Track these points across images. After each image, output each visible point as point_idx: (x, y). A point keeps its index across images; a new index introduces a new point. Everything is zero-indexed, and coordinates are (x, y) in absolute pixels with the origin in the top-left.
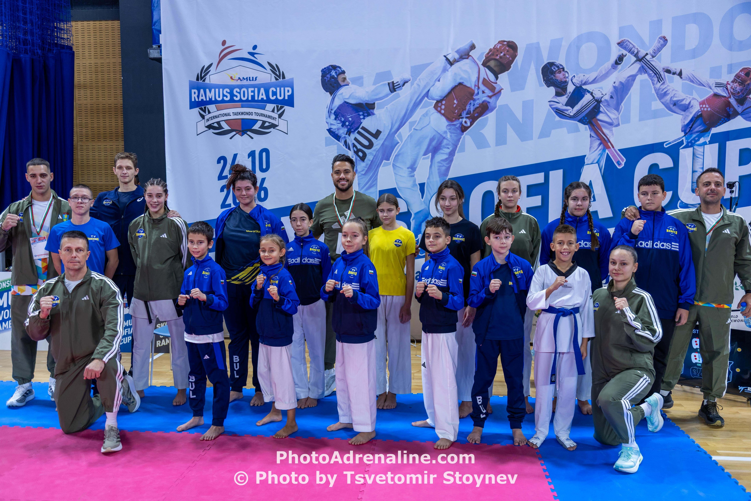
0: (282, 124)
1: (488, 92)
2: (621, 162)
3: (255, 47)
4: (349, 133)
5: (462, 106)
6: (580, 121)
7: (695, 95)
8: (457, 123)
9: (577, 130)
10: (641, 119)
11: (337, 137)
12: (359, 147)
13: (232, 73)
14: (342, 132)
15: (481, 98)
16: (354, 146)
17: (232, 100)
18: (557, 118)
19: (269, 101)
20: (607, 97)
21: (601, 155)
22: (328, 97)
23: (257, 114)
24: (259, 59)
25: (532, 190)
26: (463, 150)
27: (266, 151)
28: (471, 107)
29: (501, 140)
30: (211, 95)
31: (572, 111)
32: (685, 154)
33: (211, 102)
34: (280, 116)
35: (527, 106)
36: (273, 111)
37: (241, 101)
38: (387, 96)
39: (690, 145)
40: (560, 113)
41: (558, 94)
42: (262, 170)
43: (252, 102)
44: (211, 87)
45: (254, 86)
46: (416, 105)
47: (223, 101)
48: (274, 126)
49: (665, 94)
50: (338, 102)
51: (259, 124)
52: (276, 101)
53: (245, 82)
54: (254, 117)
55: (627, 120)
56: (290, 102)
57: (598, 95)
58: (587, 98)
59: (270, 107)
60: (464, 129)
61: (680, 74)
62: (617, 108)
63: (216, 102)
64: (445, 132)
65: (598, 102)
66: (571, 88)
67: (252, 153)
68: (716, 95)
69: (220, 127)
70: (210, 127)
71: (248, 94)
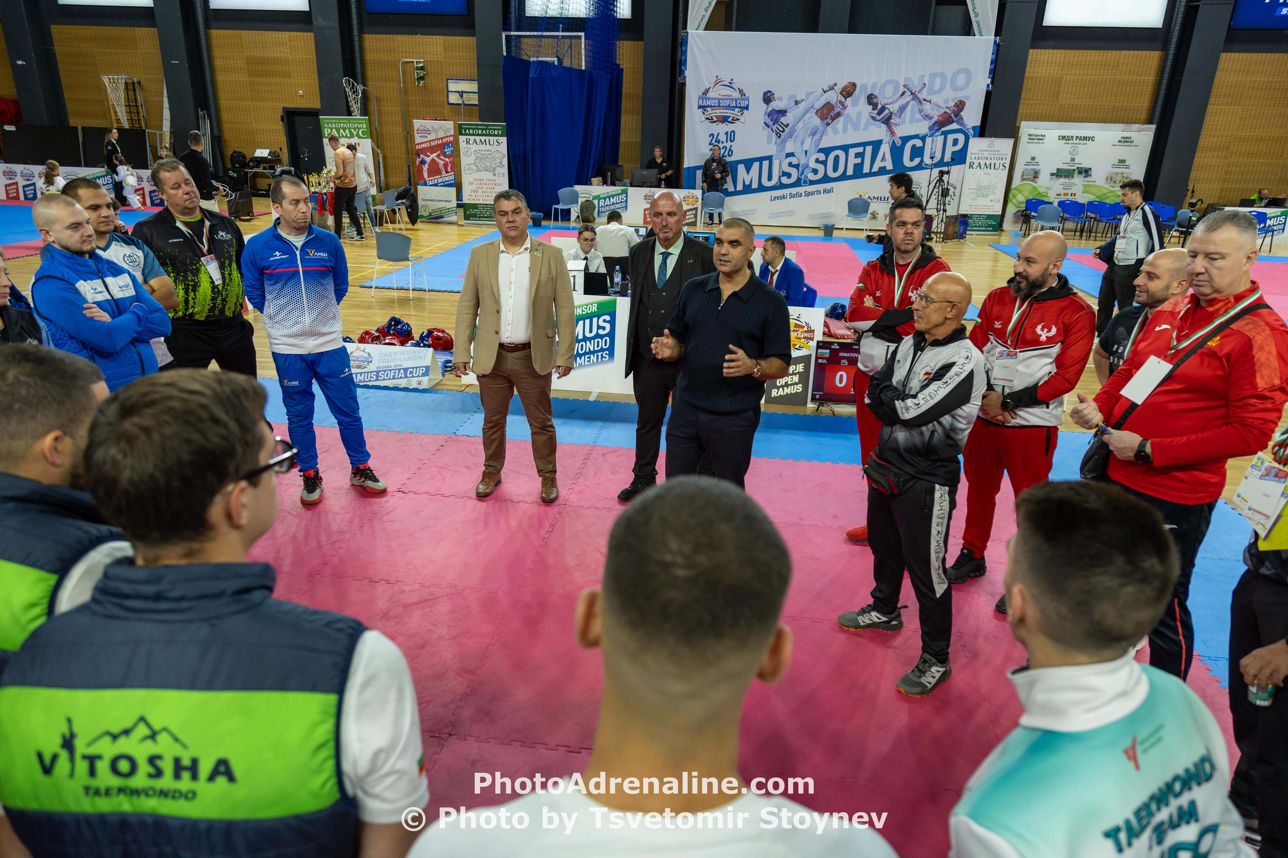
0: (742, 118)
1: (841, 107)
2: (899, 143)
3: (732, 80)
4: (774, 124)
5: (828, 113)
6: (882, 123)
7: (936, 112)
8: (825, 121)
9: (881, 127)
10: (910, 123)
11: (768, 126)
12: (778, 131)
13: (720, 92)
14: (771, 124)
15: (837, 110)
16: (776, 131)
17: (719, 106)
18: (872, 121)
19: (737, 107)
20: (896, 112)
21: (890, 139)
23: (731, 113)
24: (733, 86)
25: (857, 155)
27: (734, 132)
28: (832, 114)
29: (845, 130)
30: (709, 103)
31: (879, 118)
32: (929, 140)
33: (709, 106)
34: (742, 115)
35: (859, 114)
36: (738, 112)
37: (723, 106)
38: (793, 107)
39: (931, 136)
40: (873, 118)
41: (873, 109)
42: (731, 141)
43: (729, 107)
44: (709, 99)
45: (730, 99)
46: (807, 112)
47: (715, 106)
48: (738, 120)
49: (923, 111)
50: (770, 109)
51: (731, 118)
52: (740, 107)
53: (726, 97)
54: (729, 115)
55: (904, 123)
56: (747, 108)
57: (891, 110)
58: (887, 111)
59: (737, 110)
60: (828, 124)
61: (930, 102)
62: (900, 117)
63: (711, 106)
64: (819, 126)
65: (892, 113)
66: (879, 107)
67: (727, 133)
68: (945, 112)
69: (712, 119)
70: (707, 119)
71: (727, 103)
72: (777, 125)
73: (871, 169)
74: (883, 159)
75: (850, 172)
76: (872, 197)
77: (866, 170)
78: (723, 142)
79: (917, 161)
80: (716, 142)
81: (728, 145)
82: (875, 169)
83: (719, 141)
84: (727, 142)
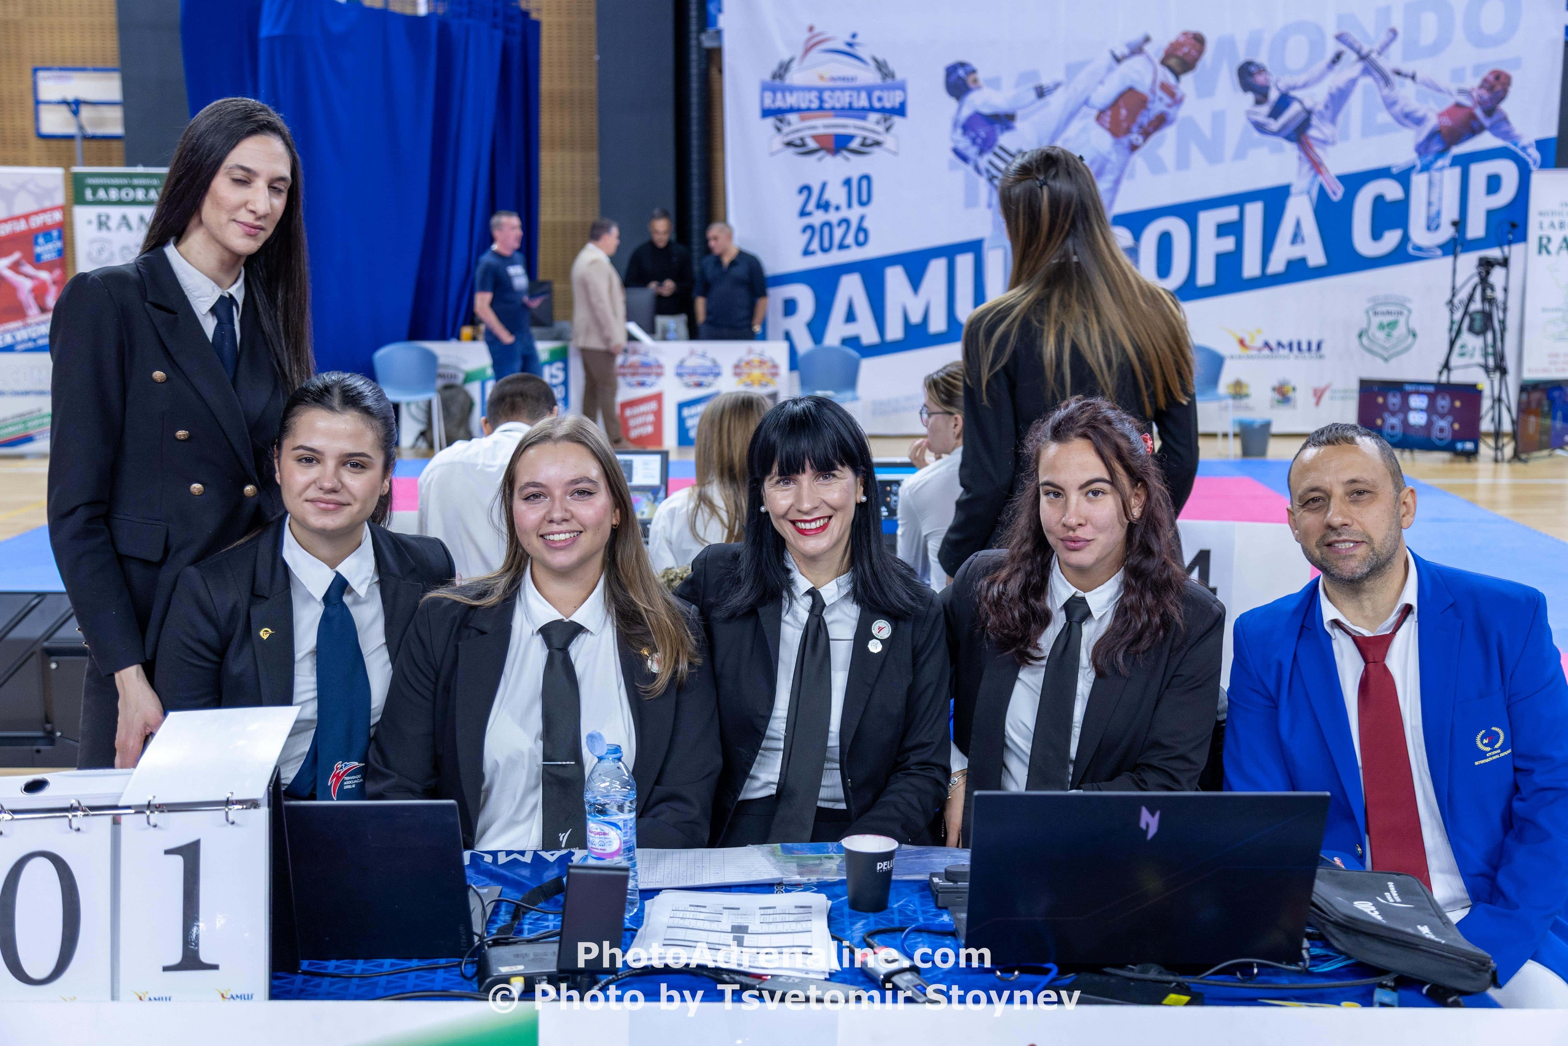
0: (889, 140)
1: (1167, 100)
2: (1337, 192)
3: (854, 36)
4: (982, 152)
5: (1132, 117)
6: (1288, 138)
7: (1432, 104)
8: (1125, 140)
9: (1281, 150)
10: (1364, 136)
11: (964, 158)
12: (994, 172)
13: (822, 70)
14: (972, 151)
15: (1157, 107)
16: (988, 171)
17: (821, 108)
18: (1256, 135)
19: (872, 109)
20: (1320, 107)
21: (1312, 183)
22: (952, 103)
23: (856, 127)
24: (859, 51)
25: (1223, 230)
26: (1132, 176)
27: (867, 178)
28: (1144, 119)
29: (1183, 162)
30: (792, 100)
31: (1275, 125)
32: (1419, 181)
33: (791, 110)
34: (888, 129)
35: (1218, 118)
36: (878, 123)
37: (833, 109)
38: (1032, 103)
39: (1426, 168)
40: (1260, 127)
41: (1259, 102)
42: (862, 204)
43: (850, 111)
44: (792, 89)
45: (853, 90)
46: (1071, 116)
47: (809, 109)
48: (877, 143)
49: (1395, 103)
50: (966, 112)
51: (858, 140)
52: (883, 110)
53: (840, 84)
54: (852, 131)
55: (1345, 136)
56: (900, 110)
57: (1308, 104)
58: (1294, 109)
59: (873, 117)
60: (1133, 148)
61: (1413, 78)
62: (1333, 120)
63: (798, 110)
64: (1110, 153)
65: (1309, 113)
66: (1274, 95)
67: (847, 182)
68: (1458, 105)
69: (804, 145)
70: (789, 144)
71: (843, 99)
72: (989, 156)
73: (1265, 260)
74: (1297, 237)
75: (1206, 276)
76: (1273, 344)
77: (1251, 267)
78: (837, 208)
79: (1392, 238)
80: (819, 206)
81: (854, 214)
82: (1277, 265)
83: (824, 206)
84: (850, 205)
